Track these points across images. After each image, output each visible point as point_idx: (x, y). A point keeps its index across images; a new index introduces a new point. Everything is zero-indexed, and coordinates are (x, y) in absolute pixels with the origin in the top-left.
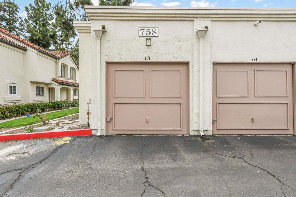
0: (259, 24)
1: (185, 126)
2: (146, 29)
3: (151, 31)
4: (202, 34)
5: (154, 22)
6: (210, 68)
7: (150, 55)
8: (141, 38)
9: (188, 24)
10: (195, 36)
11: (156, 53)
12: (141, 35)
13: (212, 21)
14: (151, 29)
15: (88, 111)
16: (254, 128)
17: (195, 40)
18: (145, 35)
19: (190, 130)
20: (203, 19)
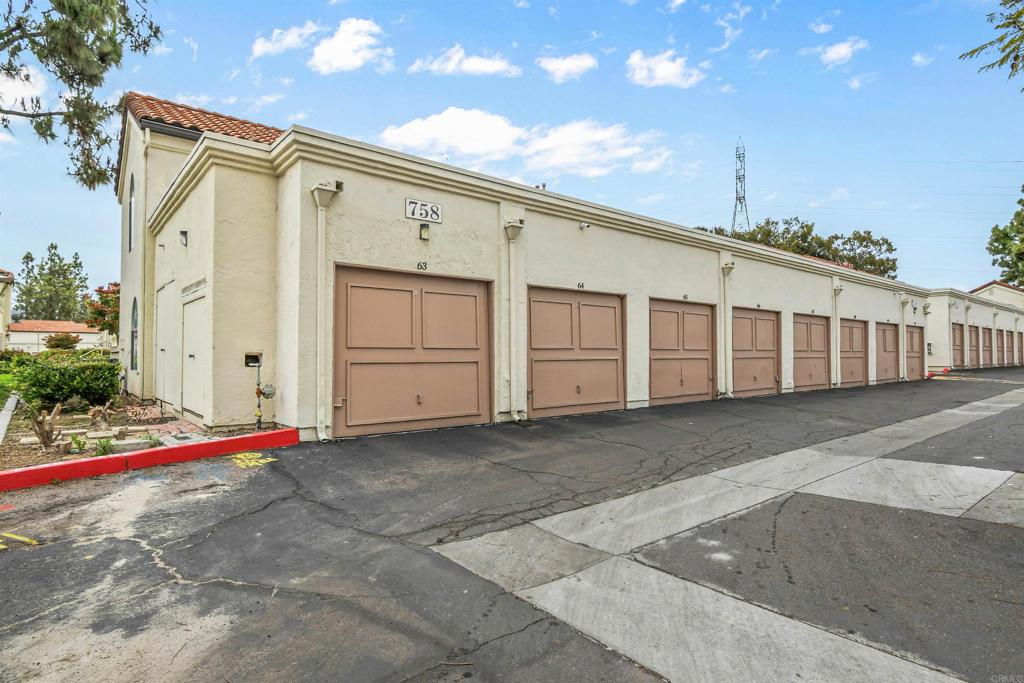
0: (586, 228)
1: (485, 405)
2: (419, 203)
3: (428, 208)
4: (513, 232)
5: (434, 191)
6: (522, 295)
7: (427, 260)
8: (410, 221)
9: (490, 208)
10: (502, 234)
11: (438, 256)
12: (409, 215)
13: (527, 209)
14: (430, 205)
15: (259, 385)
16: (581, 402)
17: (503, 241)
18: (417, 216)
19: (496, 411)
20: (513, 204)
